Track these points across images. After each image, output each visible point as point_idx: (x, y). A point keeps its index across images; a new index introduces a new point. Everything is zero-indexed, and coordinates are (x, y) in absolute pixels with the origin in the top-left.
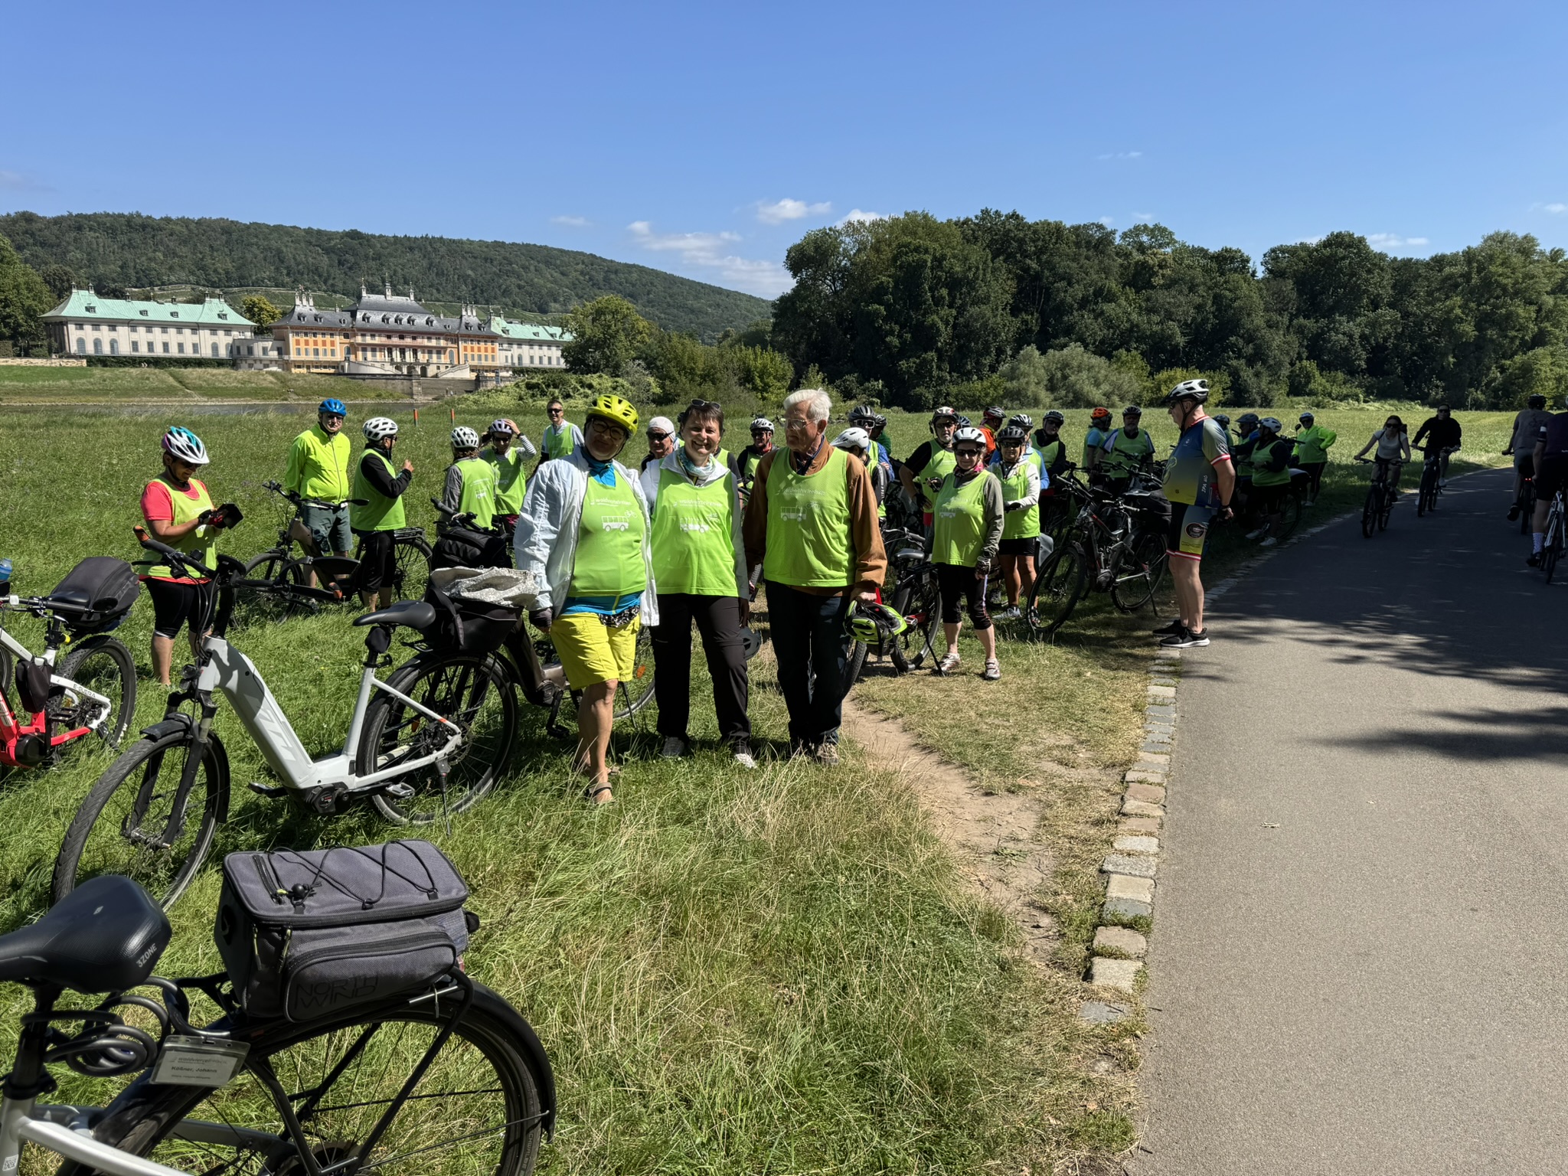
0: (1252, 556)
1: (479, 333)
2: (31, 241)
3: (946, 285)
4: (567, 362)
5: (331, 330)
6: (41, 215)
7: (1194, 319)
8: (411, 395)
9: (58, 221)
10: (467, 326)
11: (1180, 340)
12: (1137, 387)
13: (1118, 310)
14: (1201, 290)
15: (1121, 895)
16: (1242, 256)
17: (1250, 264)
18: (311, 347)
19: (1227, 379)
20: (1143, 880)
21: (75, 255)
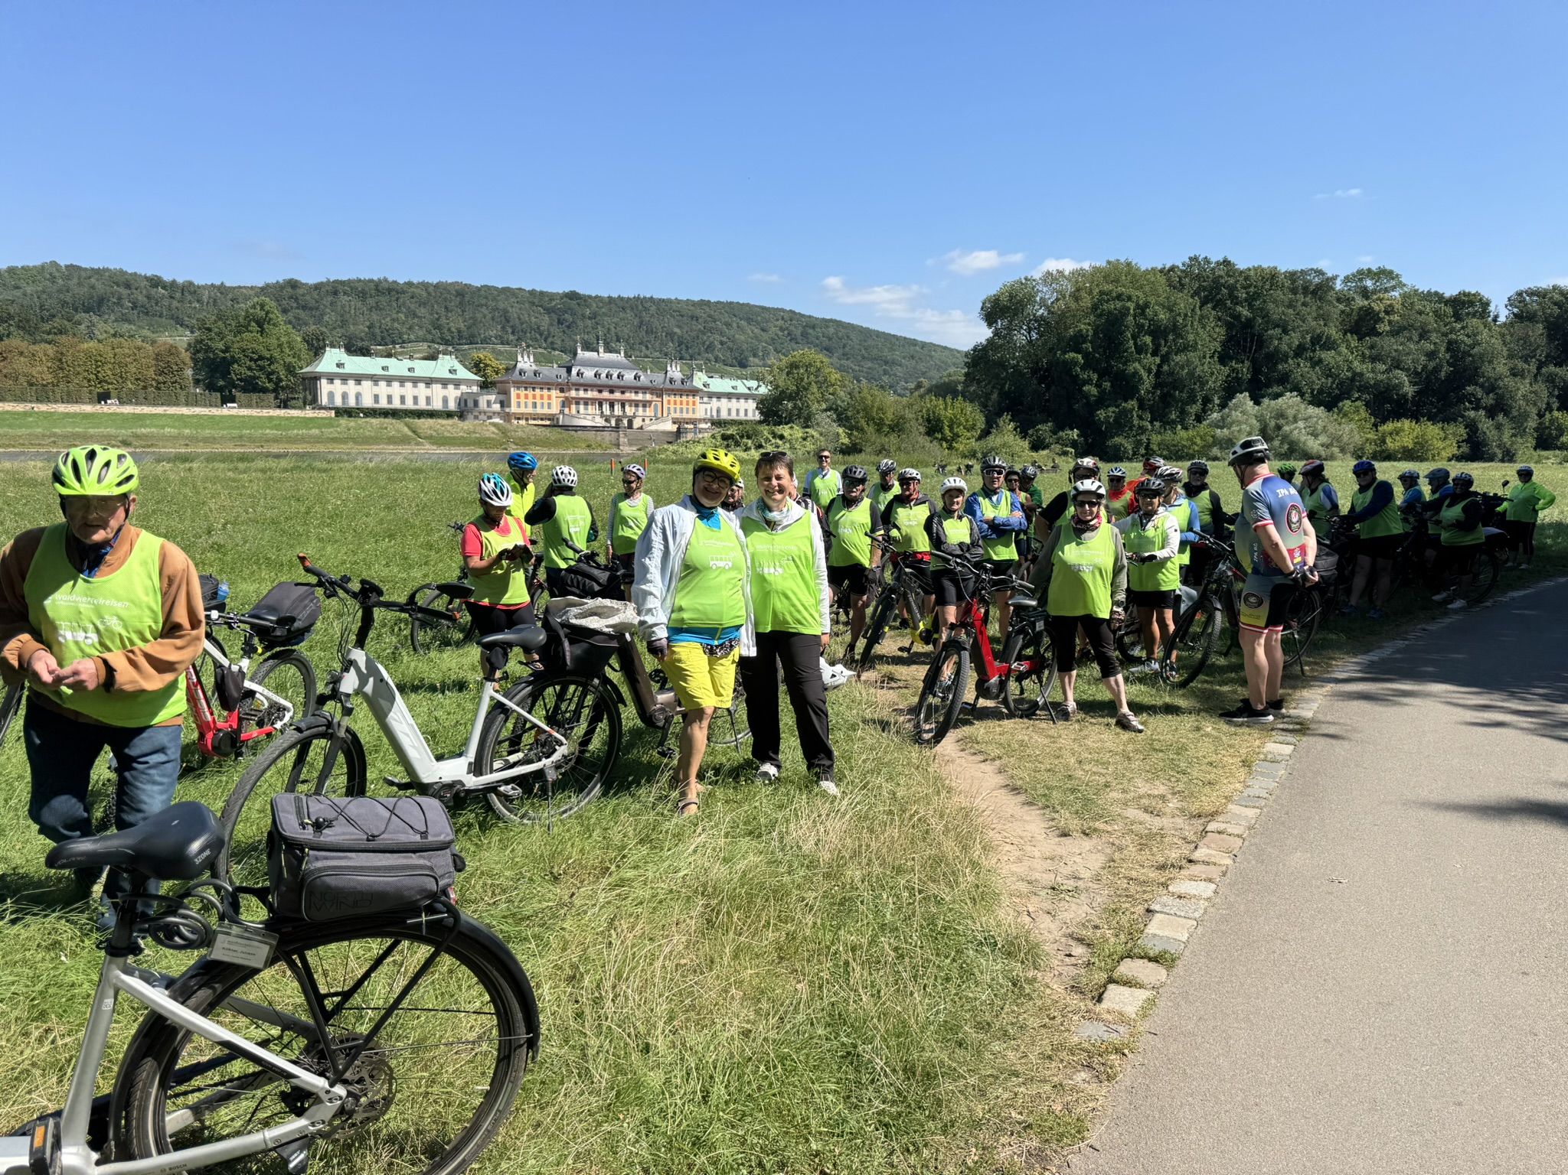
0: (1434, 619)
1: (681, 387)
2: (295, 305)
3: (1150, 333)
4: (761, 413)
5: (548, 385)
6: (304, 281)
7: (1425, 367)
8: (618, 445)
9: (318, 287)
10: (671, 381)
11: (1409, 390)
12: (1357, 439)
13: (1339, 359)
14: (1434, 336)
15: (1158, 932)
16: (1481, 300)
17: (1492, 308)
18: (530, 401)
19: (1462, 431)
20: (1185, 920)
21: (330, 317)
